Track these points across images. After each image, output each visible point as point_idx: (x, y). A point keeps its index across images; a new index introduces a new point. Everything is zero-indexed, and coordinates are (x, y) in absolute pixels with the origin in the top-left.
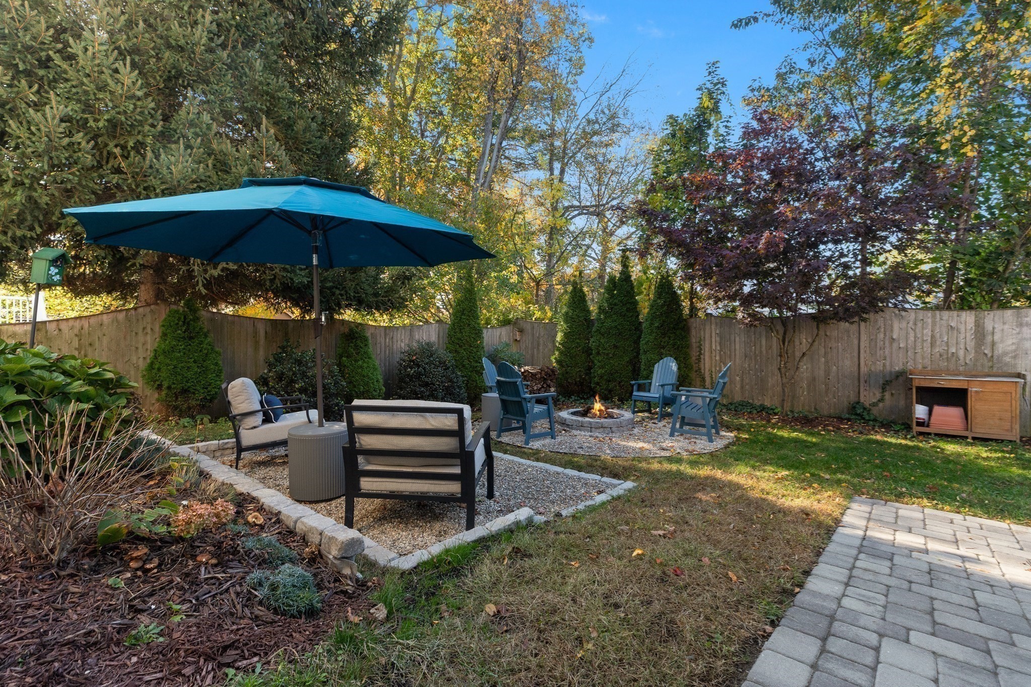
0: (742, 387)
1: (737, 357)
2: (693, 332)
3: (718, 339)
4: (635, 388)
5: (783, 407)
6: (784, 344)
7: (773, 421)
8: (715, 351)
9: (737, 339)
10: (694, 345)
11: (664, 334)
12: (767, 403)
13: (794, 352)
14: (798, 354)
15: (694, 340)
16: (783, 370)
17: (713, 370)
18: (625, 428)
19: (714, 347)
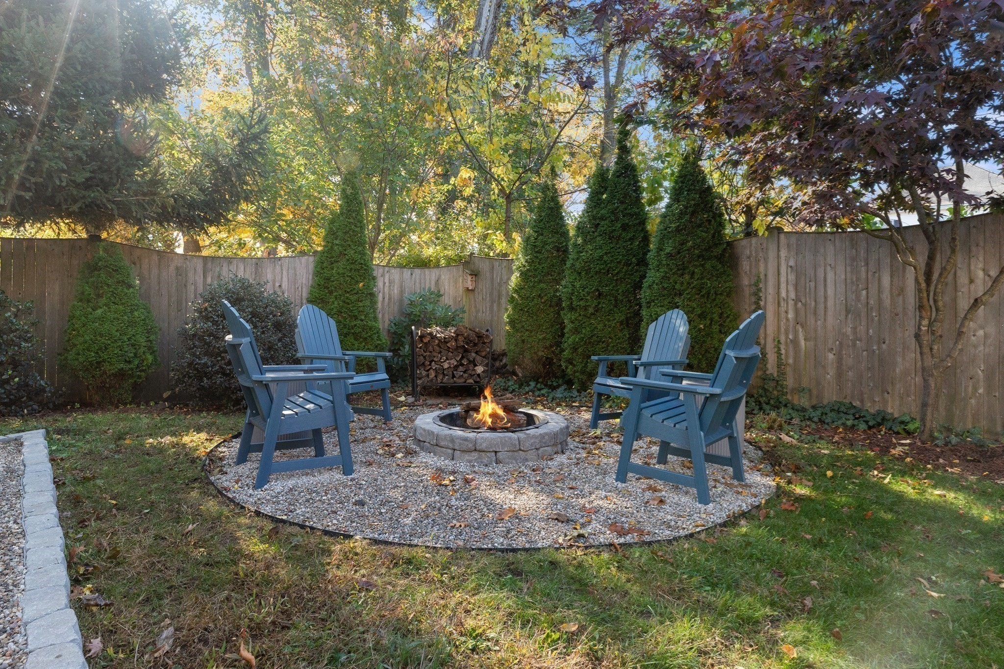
0: (840, 374)
1: (830, 313)
2: (745, 265)
3: (792, 277)
4: (601, 369)
5: (923, 420)
6: (928, 281)
7: (896, 451)
8: (786, 301)
9: (830, 276)
10: (747, 291)
11: (682, 269)
12: (893, 409)
13: (955, 300)
14: (964, 304)
15: (745, 281)
16: (926, 339)
17: (783, 339)
18: (531, 454)
19: (783, 294)
